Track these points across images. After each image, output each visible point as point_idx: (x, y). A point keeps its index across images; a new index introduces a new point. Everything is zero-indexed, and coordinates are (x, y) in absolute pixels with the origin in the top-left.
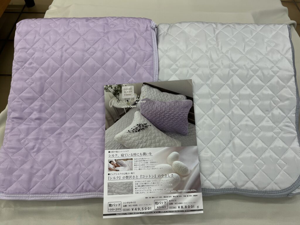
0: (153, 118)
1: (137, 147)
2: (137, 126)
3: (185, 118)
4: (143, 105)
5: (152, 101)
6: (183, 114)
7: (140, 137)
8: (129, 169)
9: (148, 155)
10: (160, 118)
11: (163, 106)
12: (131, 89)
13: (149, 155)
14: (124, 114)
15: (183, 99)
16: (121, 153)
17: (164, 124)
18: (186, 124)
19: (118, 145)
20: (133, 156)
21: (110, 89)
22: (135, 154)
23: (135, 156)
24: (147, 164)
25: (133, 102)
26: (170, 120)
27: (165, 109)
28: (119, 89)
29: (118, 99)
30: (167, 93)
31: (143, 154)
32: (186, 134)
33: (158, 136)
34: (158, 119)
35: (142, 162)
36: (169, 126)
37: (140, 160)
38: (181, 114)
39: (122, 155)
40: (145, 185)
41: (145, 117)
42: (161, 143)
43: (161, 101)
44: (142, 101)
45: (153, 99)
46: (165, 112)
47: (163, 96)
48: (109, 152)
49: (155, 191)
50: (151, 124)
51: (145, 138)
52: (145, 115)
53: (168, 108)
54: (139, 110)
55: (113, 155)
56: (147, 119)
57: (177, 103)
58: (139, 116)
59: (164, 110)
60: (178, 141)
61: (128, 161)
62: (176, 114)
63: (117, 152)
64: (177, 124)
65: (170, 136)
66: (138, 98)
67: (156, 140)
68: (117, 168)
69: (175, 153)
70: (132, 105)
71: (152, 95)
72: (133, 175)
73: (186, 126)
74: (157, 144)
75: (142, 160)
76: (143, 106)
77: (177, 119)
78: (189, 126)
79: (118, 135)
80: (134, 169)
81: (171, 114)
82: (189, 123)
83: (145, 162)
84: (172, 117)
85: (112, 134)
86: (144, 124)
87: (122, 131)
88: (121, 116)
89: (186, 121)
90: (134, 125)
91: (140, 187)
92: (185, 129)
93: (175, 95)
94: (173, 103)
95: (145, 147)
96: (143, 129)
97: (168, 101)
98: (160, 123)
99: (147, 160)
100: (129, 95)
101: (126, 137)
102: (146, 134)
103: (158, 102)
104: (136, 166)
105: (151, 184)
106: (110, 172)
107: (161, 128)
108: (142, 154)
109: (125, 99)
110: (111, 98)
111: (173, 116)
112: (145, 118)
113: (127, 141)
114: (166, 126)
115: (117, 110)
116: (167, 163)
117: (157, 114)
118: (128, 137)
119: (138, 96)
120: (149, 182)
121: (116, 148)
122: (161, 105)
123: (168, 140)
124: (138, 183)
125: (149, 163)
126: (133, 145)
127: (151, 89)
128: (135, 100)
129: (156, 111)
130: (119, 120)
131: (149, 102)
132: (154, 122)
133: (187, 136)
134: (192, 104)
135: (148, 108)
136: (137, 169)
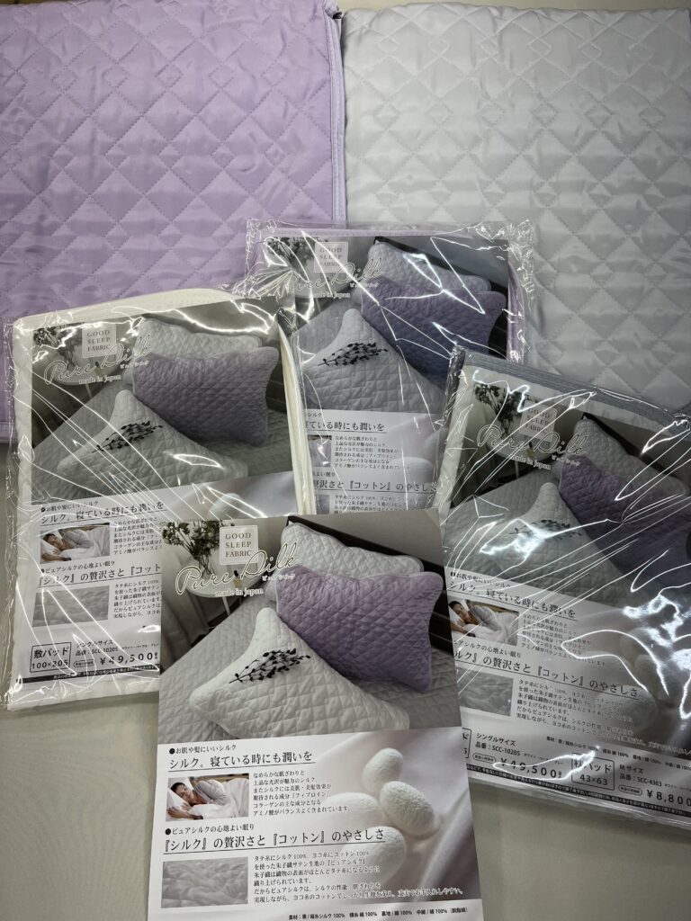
0: (318, 631)
1: (264, 733)
2: (264, 660)
3: (419, 632)
4: (286, 587)
5: (316, 576)
6: (414, 617)
7: (274, 698)
8: (237, 812)
9: (299, 760)
10: (341, 631)
11: (351, 593)
12: (248, 535)
13: (303, 760)
14: (224, 616)
15: (414, 572)
16: (212, 754)
17: (353, 652)
18: (424, 653)
19: (202, 725)
20: (250, 764)
21: (180, 534)
22: (256, 758)
23: (256, 764)
24: (298, 792)
25: (252, 579)
26: (373, 640)
27: (357, 601)
28: (210, 534)
29: (206, 569)
30: (363, 550)
31: (282, 758)
32: (426, 686)
33: (333, 695)
34: (333, 636)
35: (279, 786)
36: (368, 659)
37: (274, 778)
38: (407, 620)
39: (215, 762)
40: (287, 869)
41: (293, 629)
42: (343, 719)
43: (345, 577)
44: (284, 573)
45: (319, 567)
46: (356, 613)
47: (351, 558)
48: (172, 751)
49: (321, 892)
50: (311, 653)
51: (291, 702)
52: (291, 622)
53: (367, 599)
54: (272, 603)
55: (184, 763)
56: (300, 634)
57: (396, 583)
58: (273, 624)
59: (353, 604)
60: (399, 712)
61: (236, 780)
62: (391, 619)
63: (197, 750)
64: (395, 654)
65: (375, 695)
66: (270, 565)
67: (328, 708)
68: (197, 809)
69: (389, 753)
70: (250, 588)
71: (317, 555)
72: (247, 834)
73: (424, 660)
74: (331, 722)
75: (280, 778)
76: (287, 590)
77: (397, 635)
78: (434, 658)
79: (202, 692)
80: (251, 809)
81: (376, 618)
82: (435, 650)
83: (289, 785)
84: (378, 629)
85: (183, 686)
86: (288, 652)
87: (216, 675)
88: (213, 624)
89: (423, 642)
90: (253, 654)
91: (270, 879)
93: (386, 557)
94: (381, 581)
95: (292, 731)
96: (283, 670)
97: (366, 575)
98: (340, 649)
99: (295, 777)
100: (242, 554)
101: (228, 698)
102: (295, 685)
103: (335, 578)
104: (258, 802)
105: (309, 868)
106: (173, 825)
107: (343, 665)
108: (281, 756)
109: (229, 567)
110: (183, 563)
111: (383, 626)
112: (292, 632)
113: (230, 710)
114: (358, 659)
115: (202, 607)
116: (363, 790)
117: (329, 620)
118: (236, 697)
119: (272, 559)
120: (302, 860)
121: (196, 736)
122: (344, 588)
123: (367, 708)
124: (264, 862)
125: (303, 791)
126: (250, 727)
127: (313, 536)
128: (262, 571)
129: (327, 609)
130: (205, 638)
131: (304, 576)
132: (319, 645)
133: (429, 694)
134: (441, 587)
135: (300, 599)
136: (264, 813)
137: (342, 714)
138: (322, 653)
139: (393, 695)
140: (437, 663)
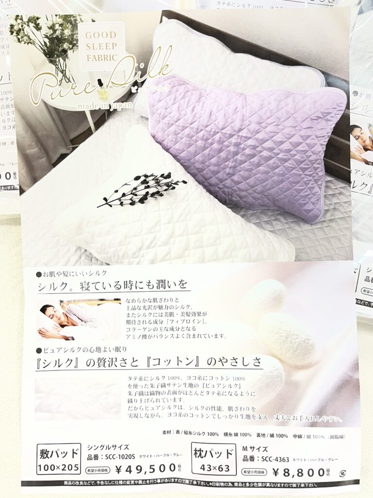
0: (196, 154)
3: (313, 158)
4: (160, 101)
5: (195, 89)
6: (308, 141)
9: (173, 288)
10: (223, 154)
11: (236, 110)
13: (178, 288)
17: (235, 178)
18: (316, 181)
20: (122, 289)
23: (128, 290)
24: (172, 318)
26: (259, 165)
31: (155, 285)
32: (317, 217)
34: (214, 160)
35: (152, 311)
37: (147, 304)
38: (299, 144)
40: (160, 389)
41: (167, 150)
46: (240, 134)
52: (165, 143)
53: (255, 119)
56: (175, 157)
57: (290, 100)
62: (282, 143)
64: (282, 181)
65: (257, 224)
66: (140, 73)
70: (117, 101)
72: (119, 356)
73: (316, 189)
75: (153, 304)
77: (286, 161)
78: (327, 187)
81: (264, 141)
82: (329, 178)
83: (164, 311)
84: (265, 153)
89: (316, 169)
91: (143, 398)
92: (313, 200)
98: (220, 175)
99: (169, 304)
104: (131, 326)
105: (183, 388)
106: (42, 343)
107: (224, 192)
108: (154, 283)
111: (271, 150)
115: (61, 120)
117: (210, 141)
119: (142, 66)
120: (176, 381)
124: (137, 382)
129: (208, 129)
131: (182, 89)
132: (197, 169)
133: (319, 226)
135: (177, 116)
138: (201, 178)
139: (278, 225)
140: (331, 192)
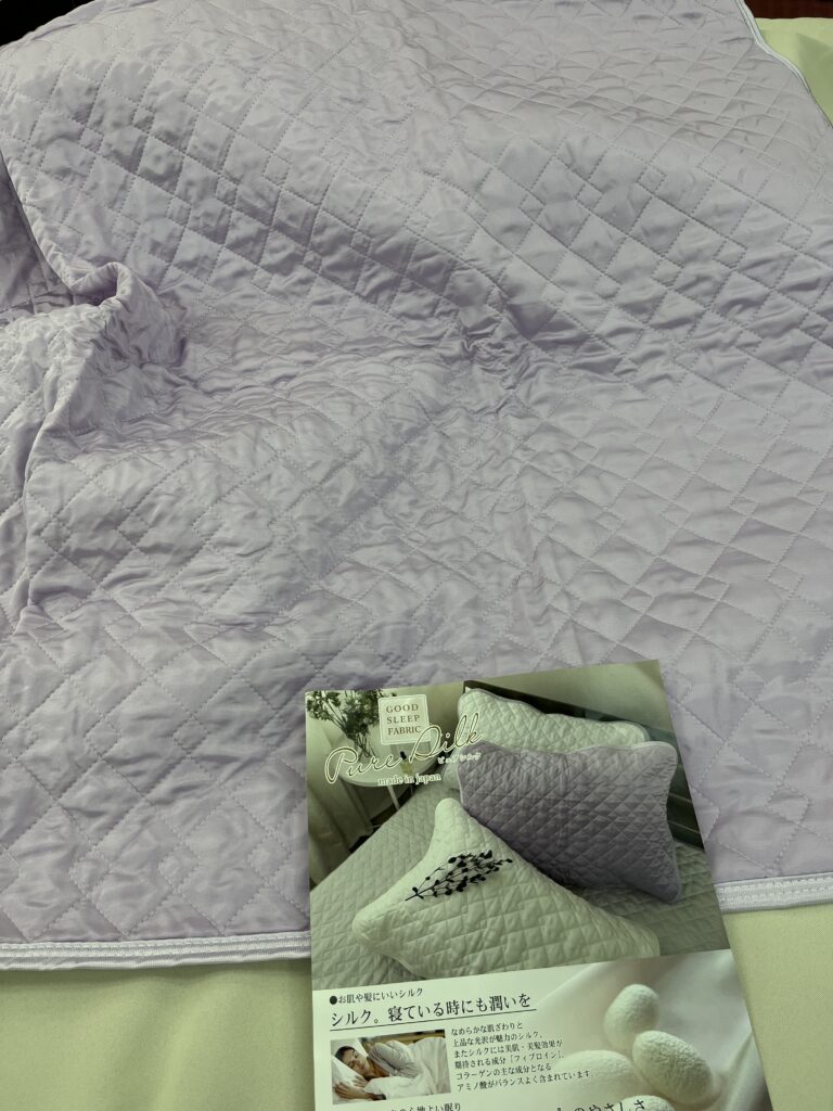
1: (461, 969)
2: (450, 867)
7: (469, 918)
8: (434, 1087)
12: (414, 707)
14: (392, 811)
15: (636, 743)
16: (391, 1003)
19: (372, 961)
21: (328, 706)
22: (452, 1007)
25: (424, 760)
27: (566, 783)
28: (365, 707)
29: (364, 750)
30: (566, 718)
33: (548, 912)
36: (592, 860)
39: (395, 1015)
42: (567, 945)
43: (546, 753)
44: (466, 752)
45: (510, 742)
47: (551, 729)
48: (333, 1000)
50: (513, 855)
51: (493, 923)
54: (453, 792)
55: (352, 1019)
58: (458, 820)
59: (561, 787)
60: (643, 932)
61: (426, 1042)
63: (367, 997)
67: (545, 930)
68: (377, 1085)
69: (636, 991)
71: (507, 727)
74: (551, 949)
76: (472, 773)
79: (370, 913)
80: (454, 1083)
85: (342, 907)
86: (482, 855)
87: (386, 890)
88: (376, 822)
90: (435, 860)
94: (595, 756)
95: (499, 965)
96: (477, 880)
97: (575, 748)
100: (408, 730)
101: (405, 922)
102: (496, 899)
103: (534, 755)
109: (393, 747)
110: (334, 744)
112: (484, 829)
113: (410, 939)
114: (579, 860)
116: (608, 1046)
118: (416, 919)
121: (365, 977)
122: (547, 767)
123: (598, 927)
125: (524, 1051)
126: (440, 962)
127: (499, 703)
128: (436, 751)
130: (368, 841)
134: (675, 759)
136: (472, 1087)
137: (565, 938)
